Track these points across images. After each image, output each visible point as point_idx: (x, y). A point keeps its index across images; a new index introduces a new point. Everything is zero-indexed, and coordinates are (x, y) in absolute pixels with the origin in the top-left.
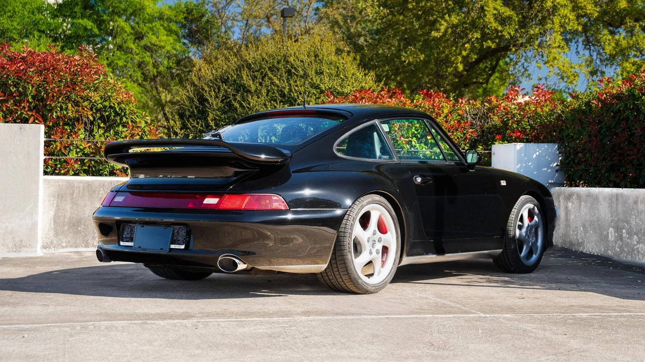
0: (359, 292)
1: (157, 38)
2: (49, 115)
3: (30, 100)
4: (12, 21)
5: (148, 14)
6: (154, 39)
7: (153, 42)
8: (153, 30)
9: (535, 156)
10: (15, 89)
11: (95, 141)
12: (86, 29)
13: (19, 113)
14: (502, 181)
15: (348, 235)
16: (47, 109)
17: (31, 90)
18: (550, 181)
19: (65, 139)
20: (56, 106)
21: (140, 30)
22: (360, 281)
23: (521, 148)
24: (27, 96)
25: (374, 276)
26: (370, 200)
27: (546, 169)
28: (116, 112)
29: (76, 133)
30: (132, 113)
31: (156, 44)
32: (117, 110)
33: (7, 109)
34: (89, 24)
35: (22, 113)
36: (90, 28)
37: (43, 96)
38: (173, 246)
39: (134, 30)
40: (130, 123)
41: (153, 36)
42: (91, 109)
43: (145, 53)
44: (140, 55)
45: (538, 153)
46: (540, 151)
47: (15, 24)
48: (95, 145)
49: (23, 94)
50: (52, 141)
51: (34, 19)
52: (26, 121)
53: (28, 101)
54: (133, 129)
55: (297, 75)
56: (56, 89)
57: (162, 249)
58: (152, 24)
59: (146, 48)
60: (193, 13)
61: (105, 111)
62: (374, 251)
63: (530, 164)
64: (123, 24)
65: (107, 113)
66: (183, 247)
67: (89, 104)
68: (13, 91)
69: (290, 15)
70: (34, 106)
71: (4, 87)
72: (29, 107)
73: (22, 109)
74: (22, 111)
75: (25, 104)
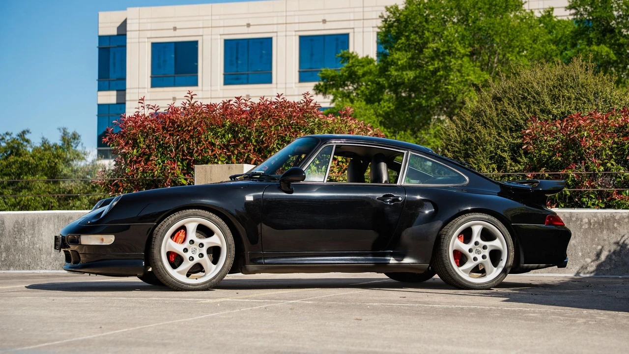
10: (242, 135)
13: (246, 155)
17: (254, 135)
20: (274, 148)
53: (254, 145)
70: (258, 149)
71: (235, 134)
72: (254, 149)
73: (249, 152)
74: (249, 153)
75: (251, 147)
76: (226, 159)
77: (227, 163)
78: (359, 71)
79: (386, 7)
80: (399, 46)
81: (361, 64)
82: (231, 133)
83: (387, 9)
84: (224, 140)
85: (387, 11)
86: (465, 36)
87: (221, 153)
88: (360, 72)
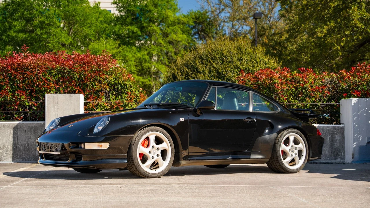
1: (177, 36)
2: (86, 88)
3: (76, 81)
4: (90, 29)
5: (170, 21)
6: (174, 36)
7: (174, 38)
8: (174, 31)
11: (111, 102)
12: (133, 32)
13: (71, 88)
16: (85, 86)
17: (77, 76)
19: (94, 101)
20: (89, 84)
21: (166, 31)
24: (75, 79)
28: (121, 86)
29: (100, 98)
30: (131, 86)
31: (176, 39)
32: (122, 85)
33: (65, 86)
34: (135, 29)
35: (72, 88)
36: (136, 31)
37: (83, 78)
39: (162, 31)
40: (129, 92)
41: (174, 35)
42: (108, 85)
43: (169, 45)
44: (166, 47)
47: (92, 31)
48: (111, 104)
49: (72, 78)
50: (88, 102)
51: (102, 27)
52: (74, 92)
54: (131, 96)
55: (227, 62)
56: (89, 74)
58: (173, 27)
59: (170, 43)
60: (199, 19)
64: (155, 28)
65: (117, 87)
67: (107, 82)
68: (67, 76)
69: (259, 17)
70: (79, 84)
72: (76, 84)
73: (72, 86)
75: (74, 83)
76: (56, 90)
84: (56, 78)
87: (54, 86)
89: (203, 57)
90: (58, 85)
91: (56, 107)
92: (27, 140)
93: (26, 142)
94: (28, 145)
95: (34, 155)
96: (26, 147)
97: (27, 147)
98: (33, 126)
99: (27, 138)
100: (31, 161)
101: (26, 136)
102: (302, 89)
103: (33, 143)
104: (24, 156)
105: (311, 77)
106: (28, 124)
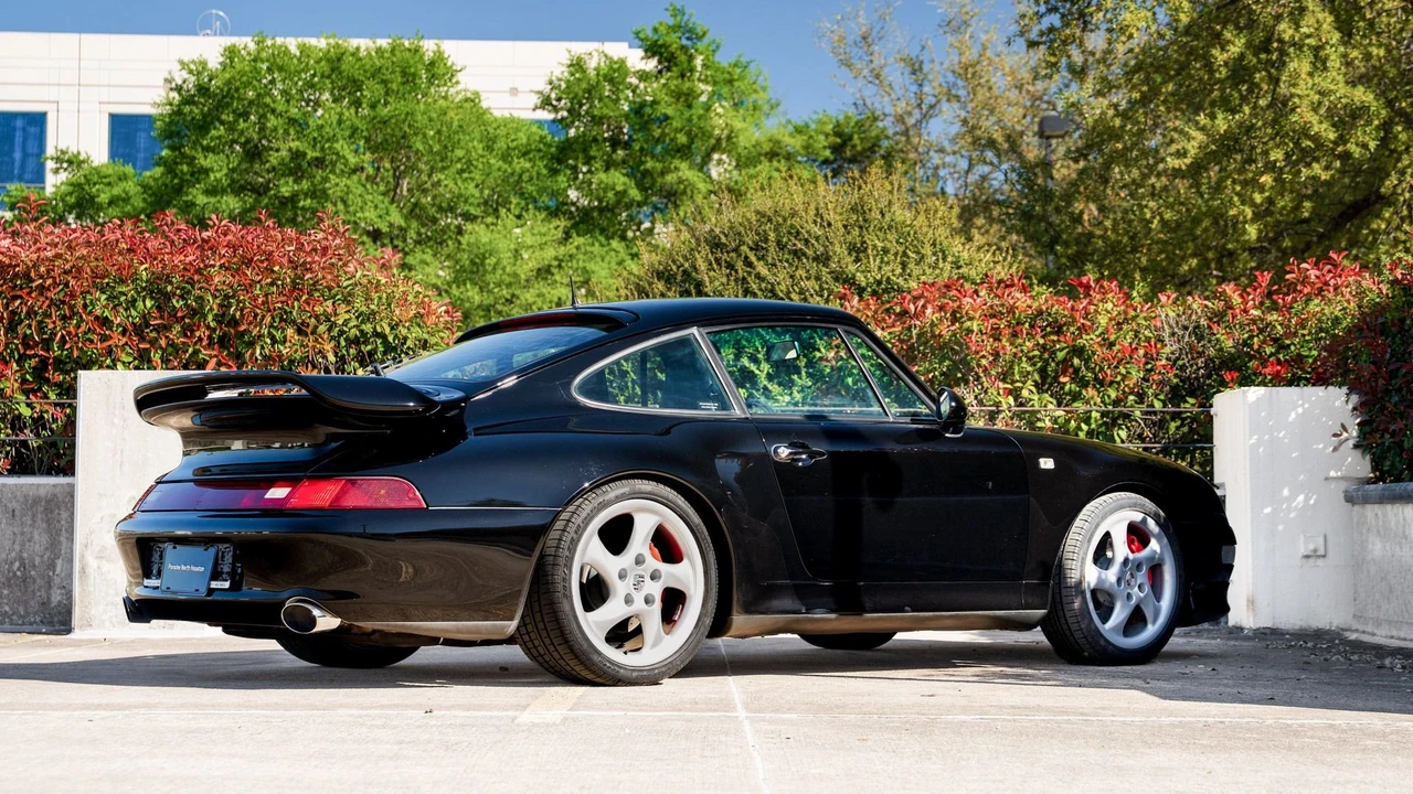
0: (599, 680)
2: (249, 353)
3: (211, 324)
4: (465, 180)
9: (1293, 415)
10: (181, 303)
13: (191, 351)
14: (1042, 461)
15: (562, 561)
16: (244, 342)
17: (213, 304)
18: (1332, 474)
20: (260, 336)
22: (595, 658)
23: (1258, 399)
24: (205, 316)
25: (643, 651)
26: (625, 490)
27: (1321, 446)
28: (386, 344)
32: (390, 339)
33: (168, 345)
35: (196, 352)
37: (234, 315)
38: (214, 585)
45: (1300, 410)
46: (1306, 406)
47: (471, 185)
49: (197, 312)
52: (201, 365)
53: (208, 327)
56: (260, 301)
57: (197, 590)
60: (853, 142)
61: (366, 342)
62: (639, 598)
63: (1281, 435)
64: (689, 174)
65: (369, 347)
66: (227, 585)
68: (177, 306)
69: (1058, 133)
70: (219, 336)
71: (163, 299)
72: (210, 337)
73: (196, 343)
74: (197, 347)
75: (202, 332)
76: (135, 359)
77: (136, 368)
78: (102, 195)
79: (182, 63)
80: (212, 144)
81: (104, 180)
82: (152, 298)
83: (183, 64)
84: (134, 313)
85: (184, 68)
86: (357, 128)
87: (126, 344)
88: (104, 198)
89: (724, 240)
90: (142, 339)
91: (116, 421)
92: (17, 547)
93: (13, 554)
94: (23, 565)
95: (43, 604)
96: (15, 574)
97: (19, 573)
98: (42, 492)
99: (19, 538)
100: (31, 624)
101: (16, 530)
102: (1068, 353)
103: (42, 556)
104: (7, 608)
105: (1107, 308)
106: (22, 486)
